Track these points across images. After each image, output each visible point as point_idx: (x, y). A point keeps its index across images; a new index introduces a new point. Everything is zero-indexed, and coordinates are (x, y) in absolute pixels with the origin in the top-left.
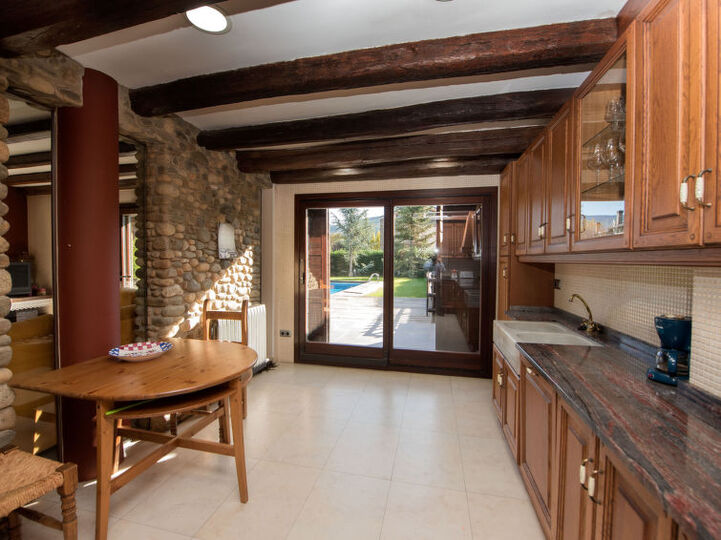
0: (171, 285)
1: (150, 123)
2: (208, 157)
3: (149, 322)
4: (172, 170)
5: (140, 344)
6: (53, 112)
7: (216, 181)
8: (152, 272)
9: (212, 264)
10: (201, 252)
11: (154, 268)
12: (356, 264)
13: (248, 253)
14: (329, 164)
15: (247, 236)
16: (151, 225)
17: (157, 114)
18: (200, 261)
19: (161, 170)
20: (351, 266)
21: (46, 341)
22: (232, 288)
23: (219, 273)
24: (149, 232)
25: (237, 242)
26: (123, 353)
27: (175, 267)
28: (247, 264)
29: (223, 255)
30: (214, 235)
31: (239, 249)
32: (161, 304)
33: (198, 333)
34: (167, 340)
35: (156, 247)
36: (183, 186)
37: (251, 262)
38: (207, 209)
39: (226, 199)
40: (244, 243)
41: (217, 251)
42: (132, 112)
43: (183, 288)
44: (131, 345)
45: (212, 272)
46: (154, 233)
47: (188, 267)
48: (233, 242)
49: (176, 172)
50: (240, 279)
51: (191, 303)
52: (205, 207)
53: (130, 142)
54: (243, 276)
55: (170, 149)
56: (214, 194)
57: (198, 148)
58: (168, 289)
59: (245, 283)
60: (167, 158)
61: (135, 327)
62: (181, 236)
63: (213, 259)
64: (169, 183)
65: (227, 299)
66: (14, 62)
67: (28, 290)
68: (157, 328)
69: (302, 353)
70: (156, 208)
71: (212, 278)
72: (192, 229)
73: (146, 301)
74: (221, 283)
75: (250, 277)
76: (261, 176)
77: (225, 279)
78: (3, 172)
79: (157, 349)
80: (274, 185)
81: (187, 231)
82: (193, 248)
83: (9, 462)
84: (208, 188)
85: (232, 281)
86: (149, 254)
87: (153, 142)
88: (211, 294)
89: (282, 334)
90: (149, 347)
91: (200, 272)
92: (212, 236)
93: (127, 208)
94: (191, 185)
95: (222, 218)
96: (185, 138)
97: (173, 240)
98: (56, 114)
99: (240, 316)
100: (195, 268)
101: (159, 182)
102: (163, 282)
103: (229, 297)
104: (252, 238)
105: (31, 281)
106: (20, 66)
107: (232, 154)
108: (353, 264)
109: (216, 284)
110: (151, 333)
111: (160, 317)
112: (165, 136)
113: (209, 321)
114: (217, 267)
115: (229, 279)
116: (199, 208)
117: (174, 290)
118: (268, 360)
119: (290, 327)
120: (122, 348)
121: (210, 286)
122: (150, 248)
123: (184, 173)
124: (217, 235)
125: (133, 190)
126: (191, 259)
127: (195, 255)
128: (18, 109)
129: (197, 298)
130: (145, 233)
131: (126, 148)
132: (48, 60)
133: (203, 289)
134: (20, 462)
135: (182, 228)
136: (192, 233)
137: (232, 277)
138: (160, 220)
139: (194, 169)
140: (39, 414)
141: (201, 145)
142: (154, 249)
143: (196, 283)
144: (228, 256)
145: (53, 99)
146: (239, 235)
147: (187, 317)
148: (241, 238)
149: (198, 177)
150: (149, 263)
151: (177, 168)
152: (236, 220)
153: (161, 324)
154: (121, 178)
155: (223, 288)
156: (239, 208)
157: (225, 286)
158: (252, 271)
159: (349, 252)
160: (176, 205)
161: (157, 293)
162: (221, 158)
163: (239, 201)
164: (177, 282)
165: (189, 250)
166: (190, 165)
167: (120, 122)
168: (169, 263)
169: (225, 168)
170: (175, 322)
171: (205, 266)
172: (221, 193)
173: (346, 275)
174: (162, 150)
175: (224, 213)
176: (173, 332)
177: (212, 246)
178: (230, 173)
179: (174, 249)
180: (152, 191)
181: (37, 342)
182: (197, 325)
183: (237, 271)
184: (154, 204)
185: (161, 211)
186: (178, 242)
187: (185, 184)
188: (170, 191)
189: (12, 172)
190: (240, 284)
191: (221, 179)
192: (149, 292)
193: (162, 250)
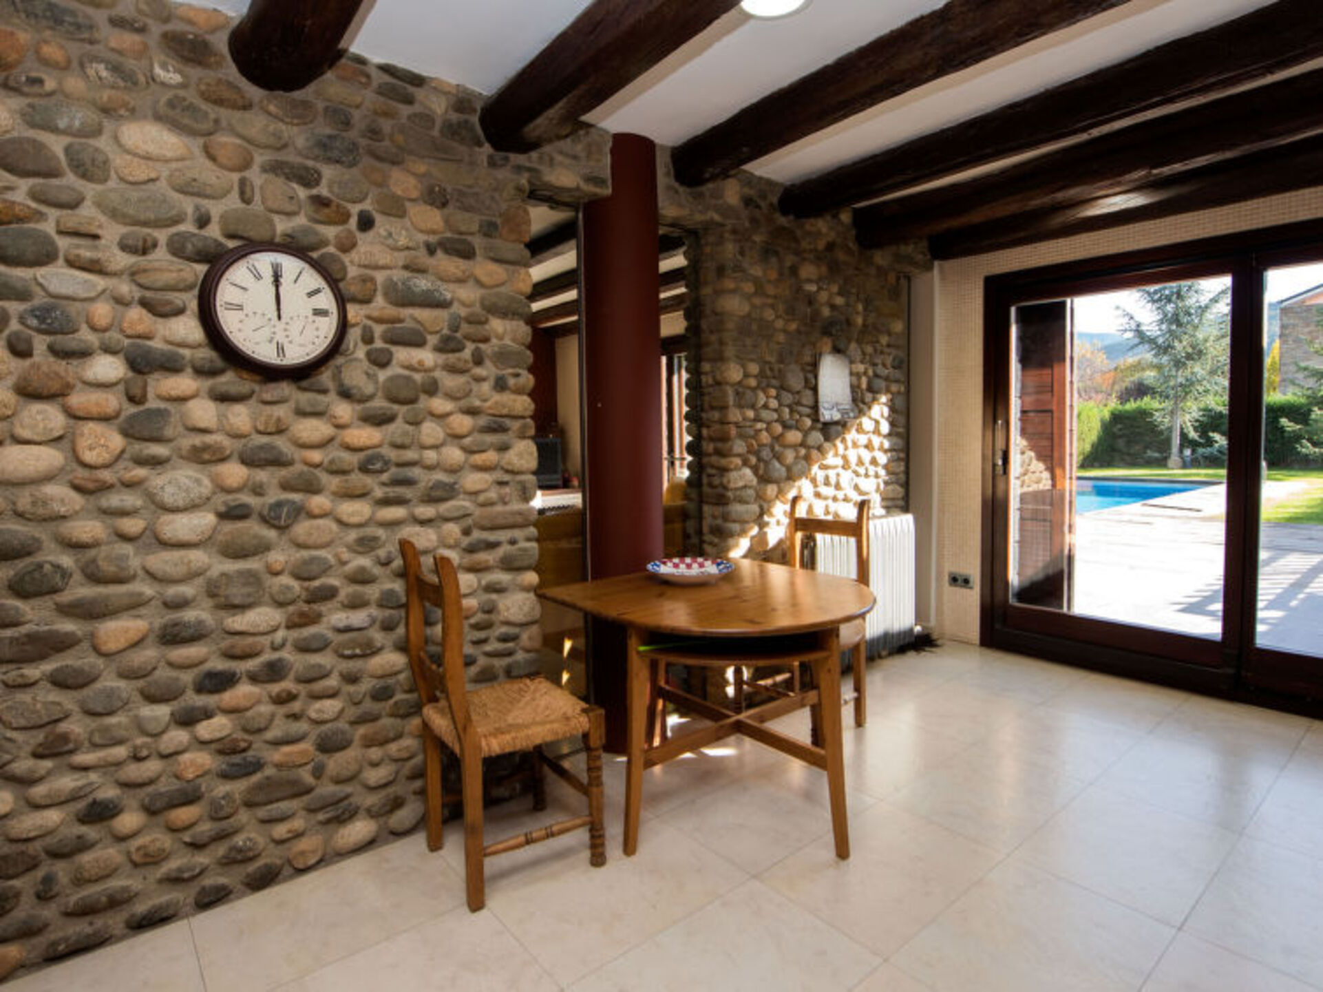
0: (737, 468)
1: (701, 195)
2: (799, 233)
3: (705, 529)
4: (738, 268)
5: (688, 560)
6: (577, 212)
7: (814, 277)
8: (709, 447)
9: (806, 434)
10: (787, 410)
11: (711, 439)
12: (1193, 435)
13: (879, 410)
14: (1060, 196)
15: (876, 375)
16: (706, 367)
17: (713, 178)
18: (786, 427)
19: (721, 271)
20: (1176, 441)
21: (574, 544)
22: (846, 478)
23: (819, 448)
24: (704, 378)
25: (854, 389)
26: (666, 569)
27: (742, 436)
28: (877, 431)
29: (827, 415)
30: (810, 376)
31: (860, 402)
32: (721, 500)
33: (781, 555)
34: (728, 560)
35: (714, 404)
36: (756, 293)
37: (885, 427)
38: (798, 331)
39: (833, 307)
40: (870, 389)
41: (815, 407)
42: (677, 185)
43: (756, 472)
44: (676, 560)
45: (808, 448)
46: (711, 381)
47: (765, 437)
48: (848, 391)
49: (743, 271)
50: (860, 462)
51: (770, 502)
52: (793, 326)
53: (676, 233)
54: (866, 456)
55: (734, 232)
56: (810, 300)
57: (782, 220)
58: (733, 475)
59: (872, 469)
60: (730, 248)
61: (686, 536)
62: (753, 382)
63: (808, 422)
64: (734, 291)
65: (835, 499)
66: (534, 155)
67: (557, 478)
68: (716, 540)
69: (998, 626)
70: (713, 338)
71: (807, 458)
72: (771, 369)
73: (700, 495)
74: (824, 467)
75: (883, 459)
76: (908, 249)
77: (831, 459)
78: (526, 309)
79: (711, 568)
80: (936, 263)
81: (761, 375)
82: (774, 403)
83: (535, 691)
84: (799, 289)
85: (846, 466)
86: (704, 415)
87: (708, 226)
88: (804, 486)
89: (954, 580)
90: (701, 565)
91: (786, 446)
92: (806, 380)
93: (671, 345)
94: (771, 290)
95: (827, 344)
96: (758, 207)
97: (740, 389)
98: (581, 215)
99: (854, 529)
100: (778, 438)
101: (718, 293)
102: (723, 462)
103: (840, 495)
104: (887, 379)
105: (561, 467)
106: (541, 158)
107: (846, 217)
108: (1184, 436)
109: (815, 469)
110: (708, 548)
111: (719, 522)
112: (726, 211)
113: (799, 536)
114: (816, 437)
115: (839, 461)
116: (785, 331)
117: (743, 477)
118: (918, 629)
119: (973, 567)
120: (664, 563)
121: (805, 473)
122: (706, 406)
123: (757, 271)
124: (816, 377)
125: (681, 313)
126: (769, 423)
127: (775, 416)
128: (541, 218)
129: (781, 493)
130: (700, 381)
131: (669, 245)
132: (569, 140)
133: (791, 477)
134: (546, 693)
135: (754, 368)
136: (773, 377)
137: (844, 457)
138: (720, 358)
139: (774, 260)
140: (568, 645)
141: (785, 212)
142: (712, 408)
143: (777, 465)
144: (837, 416)
145: (577, 194)
146: (858, 375)
147: (762, 525)
148: (864, 381)
149: (781, 274)
150: (705, 432)
151: (745, 265)
152: (853, 346)
153: (723, 535)
154: (663, 296)
155: (827, 478)
156: (860, 321)
157: (832, 474)
158: (887, 445)
159: (1168, 405)
160: (744, 330)
161: (716, 481)
162: (824, 230)
163: (860, 307)
164: (746, 463)
165: (766, 406)
166: (767, 252)
167: (660, 204)
168: (733, 431)
169: (830, 247)
170: (743, 532)
171: (794, 436)
172: (823, 296)
173: (1162, 463)
174: (721, 237)
175: (829, 334)
176: (739, 549)
177: (807, 398)
178: (841, 256)
179: (741, 407)
180: (708, 312)
181: (564, 544)
182: (780, 542)
183: (855, 445)
184: (712, 332)
185: (721, 343)
186: (749, 394)
187: (760, 290)
188: (734, 305)
189: (536, 306)
190: (862, 471)
191: (824, 269)
192: (705, 480)
193: (724, 408)
